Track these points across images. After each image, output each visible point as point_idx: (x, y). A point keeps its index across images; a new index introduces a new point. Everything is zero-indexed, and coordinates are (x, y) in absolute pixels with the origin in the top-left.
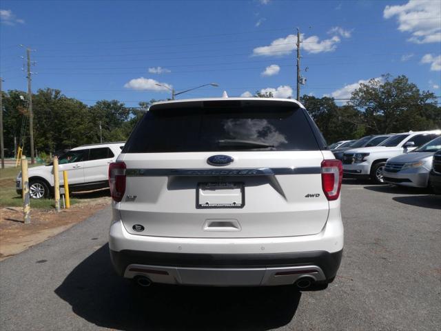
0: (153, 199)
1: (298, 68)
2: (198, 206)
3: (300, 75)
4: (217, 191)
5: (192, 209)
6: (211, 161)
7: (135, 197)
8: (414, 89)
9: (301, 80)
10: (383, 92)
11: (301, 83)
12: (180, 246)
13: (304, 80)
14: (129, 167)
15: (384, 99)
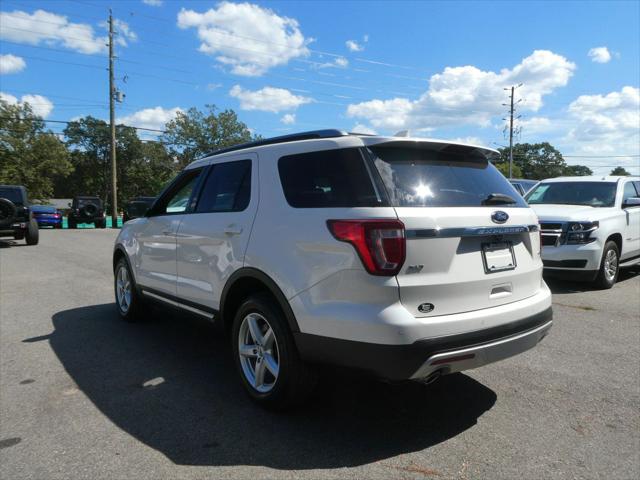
0: (444, 267)
1: (111, 74)
2: (488, 271)
3: (115, 86)
4: (496, 252)
5: (480, 275)
6: (495, 218)
7: (422, 267)
8: (244, 130)
9: (117, 94)
10: (208, 130)
11: (118, 100)
12: (483, 320)
13: (121, 96)
14: (408, 226)
15: (208, 138)
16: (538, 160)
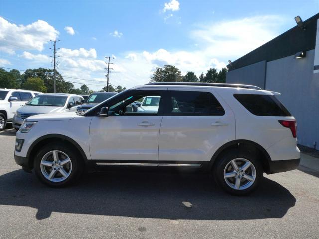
16: (51, 77)
